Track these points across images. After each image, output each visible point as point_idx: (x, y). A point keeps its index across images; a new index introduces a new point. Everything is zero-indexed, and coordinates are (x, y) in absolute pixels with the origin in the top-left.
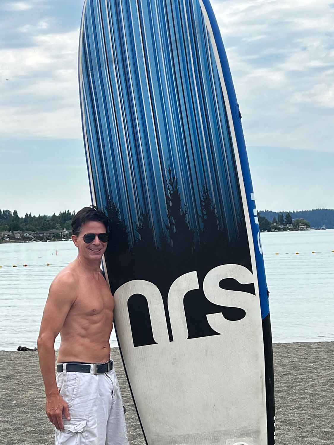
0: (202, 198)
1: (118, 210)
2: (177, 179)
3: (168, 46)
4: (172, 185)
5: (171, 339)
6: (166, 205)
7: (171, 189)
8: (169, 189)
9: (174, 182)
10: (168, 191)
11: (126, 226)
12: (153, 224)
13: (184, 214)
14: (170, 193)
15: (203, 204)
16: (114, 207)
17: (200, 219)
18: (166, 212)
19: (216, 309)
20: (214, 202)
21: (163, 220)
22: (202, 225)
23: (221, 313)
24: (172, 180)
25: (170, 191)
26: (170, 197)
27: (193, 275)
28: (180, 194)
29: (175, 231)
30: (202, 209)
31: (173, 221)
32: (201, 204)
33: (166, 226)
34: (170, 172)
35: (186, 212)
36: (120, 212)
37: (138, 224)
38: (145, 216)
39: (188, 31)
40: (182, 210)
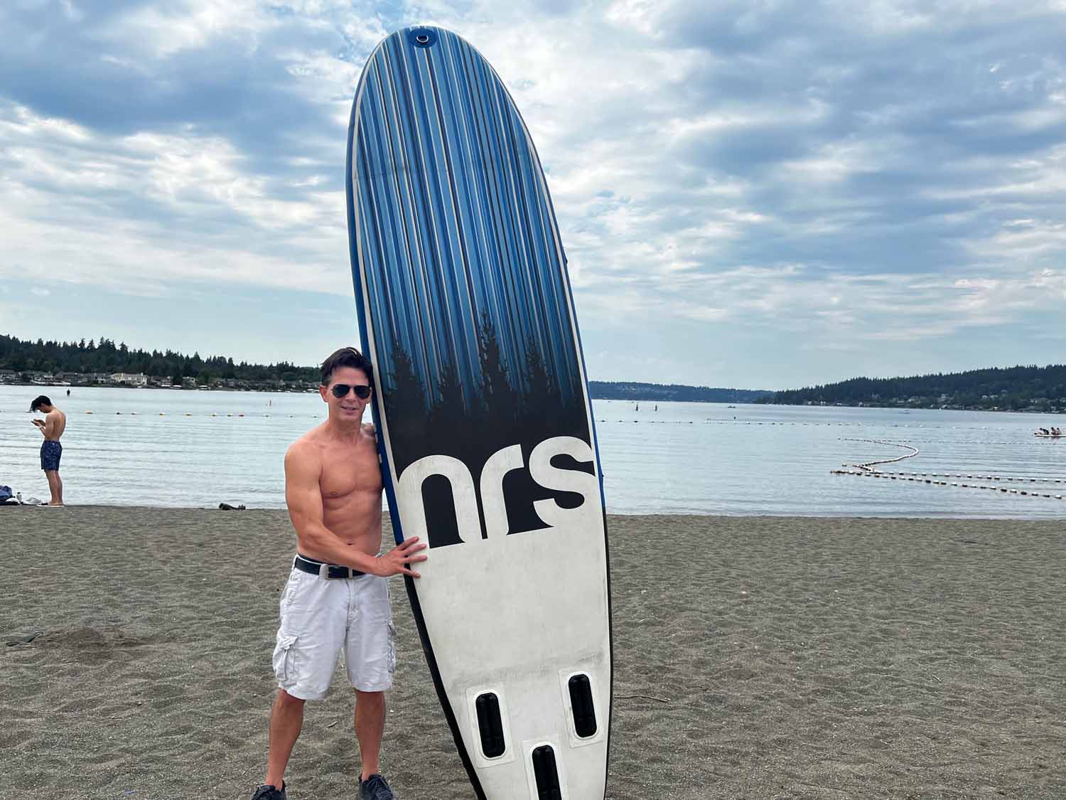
0: (528, 353)
1: (410, 360)
2: (494, 327)
3: (480, 163)
4: (487, 333)
5: (485, 536)
6: (479, 358)
7: (486, 338)
8: (483, 338)
9: (490, 329)
10: (483, 341)
11: (421, 383)
12: (460, 381)
13: (504, 371)
14: (485, 343)
15: (530, 359)
16: (404, 355)
17: (525, 379)
18: (478, 365)
19: (545, 493)
20: (544, 358)
21: (475, 376)
22: (528, 385)
23: (553, 499)
24: (488, 327)
25: (484, 340)
26: (485, 348)
27: (516, 450)
28: (498, 346)
29: (492, 392)
30: (528, 367)
31: (489, 379)
32: (527, 360)
33: (478, 384)
34: (484, 316)
35: (506, 368)
36: (412, 364)
37: (439, 380)
38: (450, 371)
39: (507, 149)
40: (501, 365)
